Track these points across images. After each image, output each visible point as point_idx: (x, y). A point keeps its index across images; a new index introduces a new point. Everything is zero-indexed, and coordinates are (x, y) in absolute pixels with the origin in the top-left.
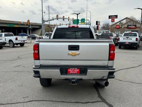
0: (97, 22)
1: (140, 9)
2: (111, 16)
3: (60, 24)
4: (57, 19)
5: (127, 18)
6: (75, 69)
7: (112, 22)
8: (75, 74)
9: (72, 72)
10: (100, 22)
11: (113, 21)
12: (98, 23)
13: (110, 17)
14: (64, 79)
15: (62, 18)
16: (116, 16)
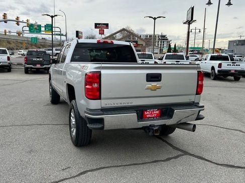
0: (77, 32)
1: (152, 18)
2: (99, 24)
3: (5, 31)
4: (6, 22)
5: (124, 30)
6: (153, 111)
7: (100, 34)
8: (154, 118)
9: (149, 116)
10: (82, 33)
11: (102, 33)
12: (80, 35)
13: (97, 26)
14: (141, 127)
15: (15, 20)
16: (107, 25)
